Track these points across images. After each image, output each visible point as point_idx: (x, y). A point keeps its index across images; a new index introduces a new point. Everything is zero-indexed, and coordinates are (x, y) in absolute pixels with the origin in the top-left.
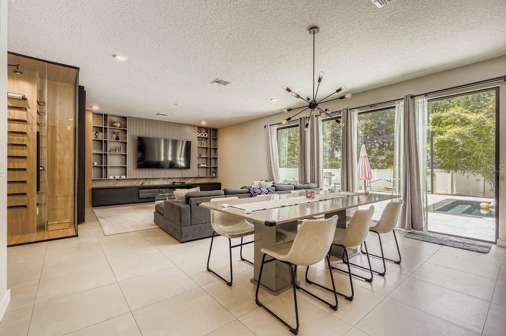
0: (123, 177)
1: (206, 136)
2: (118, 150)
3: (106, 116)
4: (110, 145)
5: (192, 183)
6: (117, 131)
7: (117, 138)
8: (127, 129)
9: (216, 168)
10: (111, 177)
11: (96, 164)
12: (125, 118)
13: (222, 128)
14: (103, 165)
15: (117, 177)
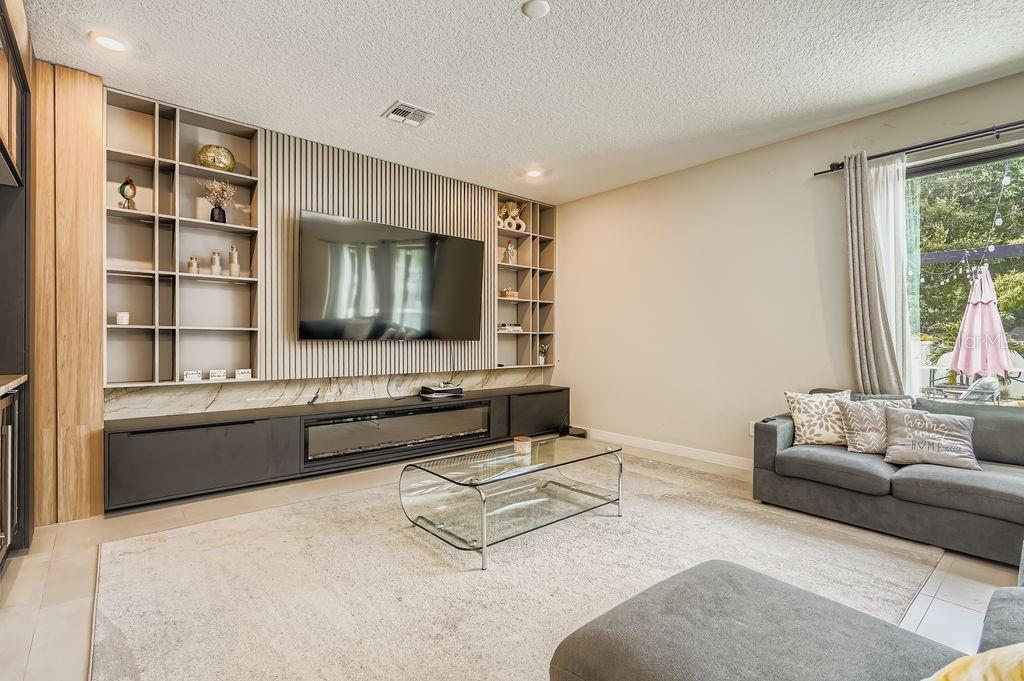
0: (244, 375)
1: (522, 230)
2: (222, 263)
3: (168, 115)
4: (189, 245)
5: (479, 388)
6: (216, 186)
7: (218, 214)
8: (260, 179)
9: (545, 338)
10: (193, 378)
11: (124, 319)
12: (250, 135)
13: (564, 204)
14: (157, 327)
15: (219, 376)
